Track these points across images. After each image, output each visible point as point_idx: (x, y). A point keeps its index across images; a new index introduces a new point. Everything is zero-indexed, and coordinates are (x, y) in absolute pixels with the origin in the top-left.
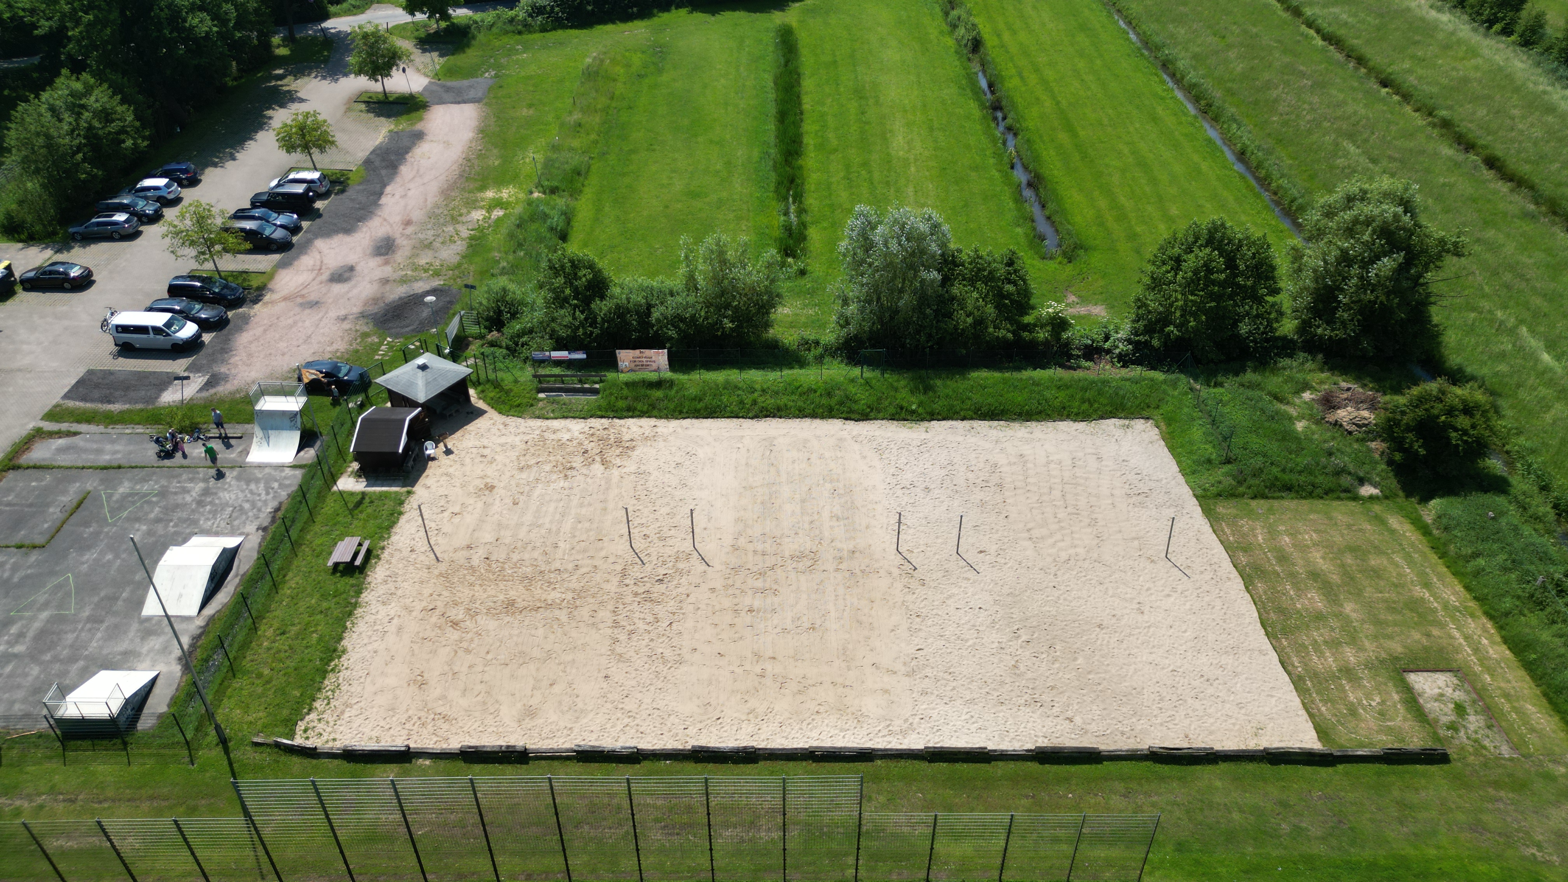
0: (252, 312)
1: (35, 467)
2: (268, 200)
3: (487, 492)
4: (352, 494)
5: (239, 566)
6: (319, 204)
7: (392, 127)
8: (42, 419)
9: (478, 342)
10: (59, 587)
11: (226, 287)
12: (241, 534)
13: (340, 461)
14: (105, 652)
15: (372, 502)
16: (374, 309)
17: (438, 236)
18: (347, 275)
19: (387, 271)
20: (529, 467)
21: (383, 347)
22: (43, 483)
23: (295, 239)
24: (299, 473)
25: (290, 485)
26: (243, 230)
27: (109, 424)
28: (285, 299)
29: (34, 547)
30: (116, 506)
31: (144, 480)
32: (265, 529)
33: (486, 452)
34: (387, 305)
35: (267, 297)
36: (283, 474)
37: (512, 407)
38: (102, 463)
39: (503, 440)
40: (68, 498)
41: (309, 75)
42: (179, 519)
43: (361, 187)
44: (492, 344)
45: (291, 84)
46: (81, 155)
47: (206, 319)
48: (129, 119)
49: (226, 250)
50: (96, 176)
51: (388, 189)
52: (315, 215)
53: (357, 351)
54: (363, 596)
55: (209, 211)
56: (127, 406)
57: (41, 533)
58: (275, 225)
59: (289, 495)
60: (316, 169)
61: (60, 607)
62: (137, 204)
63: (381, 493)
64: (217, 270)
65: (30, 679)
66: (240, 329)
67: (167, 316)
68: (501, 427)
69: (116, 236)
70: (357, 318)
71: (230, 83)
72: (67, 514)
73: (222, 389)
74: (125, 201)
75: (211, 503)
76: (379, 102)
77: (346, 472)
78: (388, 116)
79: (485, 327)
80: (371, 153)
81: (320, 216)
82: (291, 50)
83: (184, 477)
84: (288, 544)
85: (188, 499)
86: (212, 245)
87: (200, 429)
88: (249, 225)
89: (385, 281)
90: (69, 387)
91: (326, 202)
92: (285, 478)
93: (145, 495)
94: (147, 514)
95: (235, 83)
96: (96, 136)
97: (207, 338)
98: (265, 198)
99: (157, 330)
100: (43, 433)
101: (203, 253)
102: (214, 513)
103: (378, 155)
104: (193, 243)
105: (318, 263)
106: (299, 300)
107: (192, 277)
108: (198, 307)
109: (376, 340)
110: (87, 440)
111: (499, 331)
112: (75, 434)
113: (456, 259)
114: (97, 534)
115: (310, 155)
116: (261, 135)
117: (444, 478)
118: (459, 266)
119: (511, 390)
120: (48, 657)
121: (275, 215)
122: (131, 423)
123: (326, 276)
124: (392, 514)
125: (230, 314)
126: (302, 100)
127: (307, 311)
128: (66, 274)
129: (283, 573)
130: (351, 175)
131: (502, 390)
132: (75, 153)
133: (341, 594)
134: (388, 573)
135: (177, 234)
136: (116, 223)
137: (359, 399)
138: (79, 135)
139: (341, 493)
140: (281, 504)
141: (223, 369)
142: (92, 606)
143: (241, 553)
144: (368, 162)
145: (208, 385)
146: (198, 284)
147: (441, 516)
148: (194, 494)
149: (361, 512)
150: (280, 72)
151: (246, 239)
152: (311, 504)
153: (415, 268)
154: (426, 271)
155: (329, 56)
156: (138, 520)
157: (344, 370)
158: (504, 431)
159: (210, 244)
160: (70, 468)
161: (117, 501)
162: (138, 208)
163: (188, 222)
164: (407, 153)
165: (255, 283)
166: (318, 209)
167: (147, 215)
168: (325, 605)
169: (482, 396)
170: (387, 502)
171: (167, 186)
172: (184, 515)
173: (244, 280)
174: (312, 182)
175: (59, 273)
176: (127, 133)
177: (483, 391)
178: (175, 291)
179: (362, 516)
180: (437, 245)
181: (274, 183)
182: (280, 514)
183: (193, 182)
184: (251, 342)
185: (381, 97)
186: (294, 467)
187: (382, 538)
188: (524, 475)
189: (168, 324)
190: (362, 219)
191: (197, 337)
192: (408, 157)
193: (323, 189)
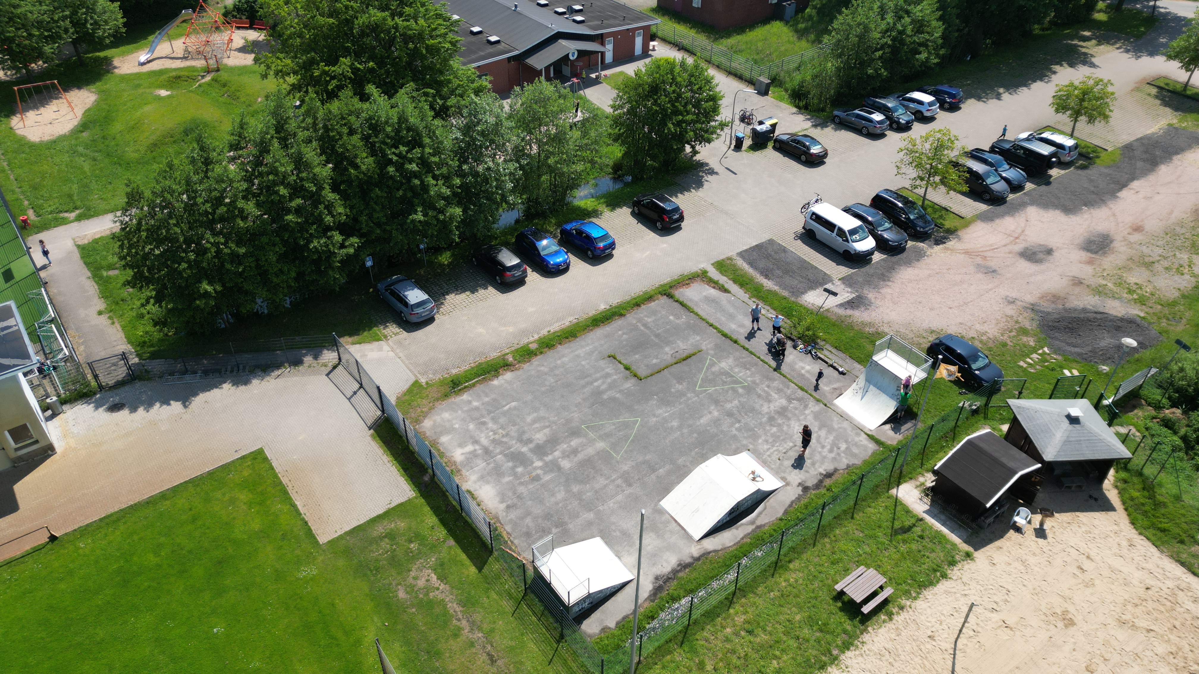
0: (929, 251)
1: (682, 304)
2: (1008, 150)
3: (1060, 624)
4: (908, 511)
5: (760, 513)
6: (1054, 172)
7: (1175, 121)
8: (712, 264)
9: (1150, 411)
10: (626, 425)
11: (921, 217)
12: (783, 479)
13: (918, 463)
14: (613, 519)
15: (922, 537)
16: (1047, 307)
17: (1166, 258)
18: (1041, 256)
19: (1086, 272)
20: (1134, 627)
21: (1035, 356)
22: (677, 321)
23: (1011, 197)
24: (872, 447)
25: (854, 455)
26: (970, 171)
27: (754, 296)
28: (967, 252)
29: (635, 376)
30: (711, 377)
31: (745, 366)
32: (806, 489)
33: (1087, 565)
34: (1066, 310)
35: (952, 243)
36: (857, 439)
37: (1153, 526)
38: (726, 331)
39: (1117, 563)
40: (684, 346)
41: (1113, 44)
42: (746, 424)
43: (1106, 171)
44: (1168, 424)
45: (1090, 47)
46: (881, 52)
47: (887, 240)
48: (936, 35)
49: (943, 182)
50: (880, 75)
51: (1135, 184)
52: (1046, 181)
53: (1005, 345)
54: (849, 654)
55: (952, 142)
56: (777, 288)
57: (647, 366)
58: (1000, 176)
59: (848, 466)
60: (1072, 136)
61: (614, 446)
62: (897, 111)
63: (939, 533)
64: (924, 198)
65: (553, 499)
66: (908, 263)
67: (857, 223)
68: (1125, 543)
69: (865, 131)
70: (1025, 308)
71: (1037, 32)
72: (674, 361)
73: (859, 315)
74: (890, 105)
75: (779, 425)
76: (1174, 92)
77: (916, 479)
78: (1176, 109)
79: (1170, 398)
80: (1138, 140)
81: (1048, 183)
82: (1109, 18)
83: (776, 384)
84: (815, 525)
85: (765, 409)
86: (936, 173)
87: (816, 343)
88: (978, 167)
89: (1078, 282)
90: (748, 247)
91: (1063, 172)
92: (856, 444)
93: (737, 382)
94: (727, 401)
95: (1041, 33)
96: (902, 42)
97: (877, 257)
98: (1007, 146)
99: (841, 232)
100: (706, 277)
101: (922, 179)
102: (776, 438)
103: (1143, 144)
104: (919, 166)
105: (1019, 231)
106: (979, 260)
107: (899, 196)
108: (887, 225)
109: (1032, 344)
110: (729, 302)
111: (1185, 412)
112: (726, 291)
113: (1173, 295)
114: (682, 394)
115: (1076, 121)
116: (1037, 86)
117: (1018, 565)
118: (1173, 304)
119: (1164, 505)
120: (575, 488)
121: (1007, 166)
122: (770, 305)
123: (1019, 247)
124: (935, 571)
125: (910, 244)
126: (1093, 65)
127: (980, 276)
128: (808, 148)
129: (792, 555)
130: (1103, 155)
131: (1152, 497)
132: (877, 50)
133: (828, 632)
134: (889, 646)
135: (912, 152)
136: (871, 121)
137: (978, 403)
138: (889, 36)
139: (897, 501)
140: (836, 470)
141: (871, 295)
142: (633, 464)
143: (770, 502)
144: (1128, 148)
145: (851, 304)
146: (900, 205)
147: (989, 614)
148: (772, 407)
149: (905, 541)
150: (1087, 34)
151: (967, 181)
152: (862, 493)
153: (1120, 283)
154: (1130, 292)
155: (1144, 33)
156: (716, 402)
157: (980, 363)
158: (1125, 552)
159: (933, 172)
160: (703, 320)
161: (713, 373)
162: (896, 114)
163: (927, 146)
164: (1177, 153)
165: (948, 224)
166: (1051, 176)
167: (898, 123)
168: (806, 632)
169: (1122, 486)
170: (938, 549)
171: (931, 104)
172: (752, 423)
173: (941, 217)
174: (1060, 146)
175: (804, 145)
176: (927, 46)
177: (1125, 481)
178: (878, 202)
179: (903, 548)
180: (1158, 267)
181: (1024, 135)
182: (828, 482)
183: (953, 108)
184: (910, 281)
185: (1179, 88)
186: (871, 437)
187: (907, 594)
188: (1122, 635)
189: (853, 232)
190: (1090, 204)
191: (870, 253)
192: (1176, 158)
193: (1068, 159)
